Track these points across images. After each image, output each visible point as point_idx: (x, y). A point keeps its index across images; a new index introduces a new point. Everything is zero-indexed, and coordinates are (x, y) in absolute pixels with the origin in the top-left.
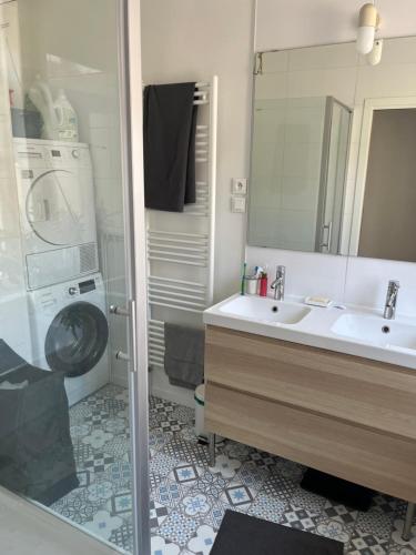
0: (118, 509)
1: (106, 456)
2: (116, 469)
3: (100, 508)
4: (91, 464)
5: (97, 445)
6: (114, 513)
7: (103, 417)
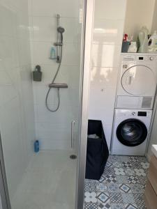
0: (100, 197)
1: (115, 179)
2: (113, 185)
3: (96, 192)
4: (108, 177)
5: (117, 173)
6: (97, 197)
7: (130, 166)
